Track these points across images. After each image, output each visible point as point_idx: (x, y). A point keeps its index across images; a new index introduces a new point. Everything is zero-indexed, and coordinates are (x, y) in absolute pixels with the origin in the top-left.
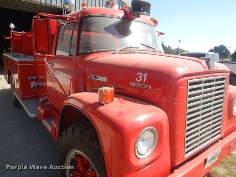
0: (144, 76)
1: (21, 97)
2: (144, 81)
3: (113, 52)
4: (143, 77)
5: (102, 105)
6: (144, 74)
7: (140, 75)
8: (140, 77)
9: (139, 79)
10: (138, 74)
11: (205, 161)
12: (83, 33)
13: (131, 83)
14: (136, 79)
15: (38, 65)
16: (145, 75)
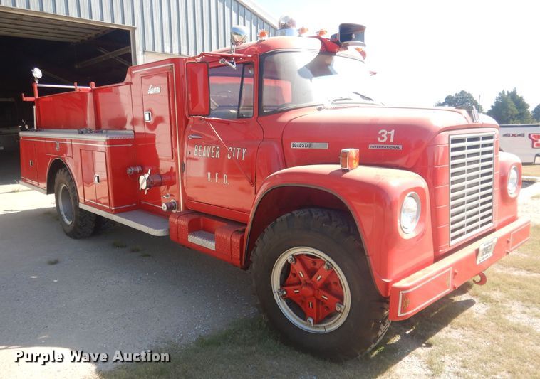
0: (390, 134)
1: (113, 208)
2: (392, 140)
3: (318, 107)
4: (389, 136)
5: (347, 171)
6: (390, 131)
7: (383, 133)
8: (384, 136)
9: (382, 138)
10: (380, 132)
11: (477, 251)
12: (267, 83)
13: (370, 146)
14: (379, 139)
15: (140, 145)
16: (392, 133)
